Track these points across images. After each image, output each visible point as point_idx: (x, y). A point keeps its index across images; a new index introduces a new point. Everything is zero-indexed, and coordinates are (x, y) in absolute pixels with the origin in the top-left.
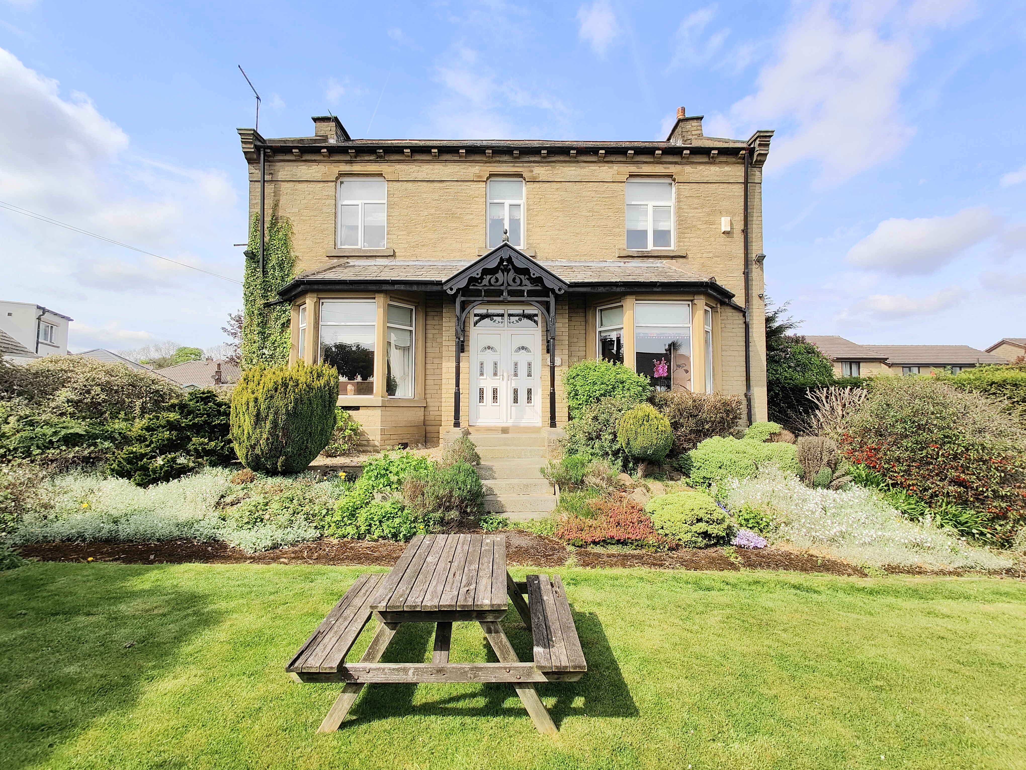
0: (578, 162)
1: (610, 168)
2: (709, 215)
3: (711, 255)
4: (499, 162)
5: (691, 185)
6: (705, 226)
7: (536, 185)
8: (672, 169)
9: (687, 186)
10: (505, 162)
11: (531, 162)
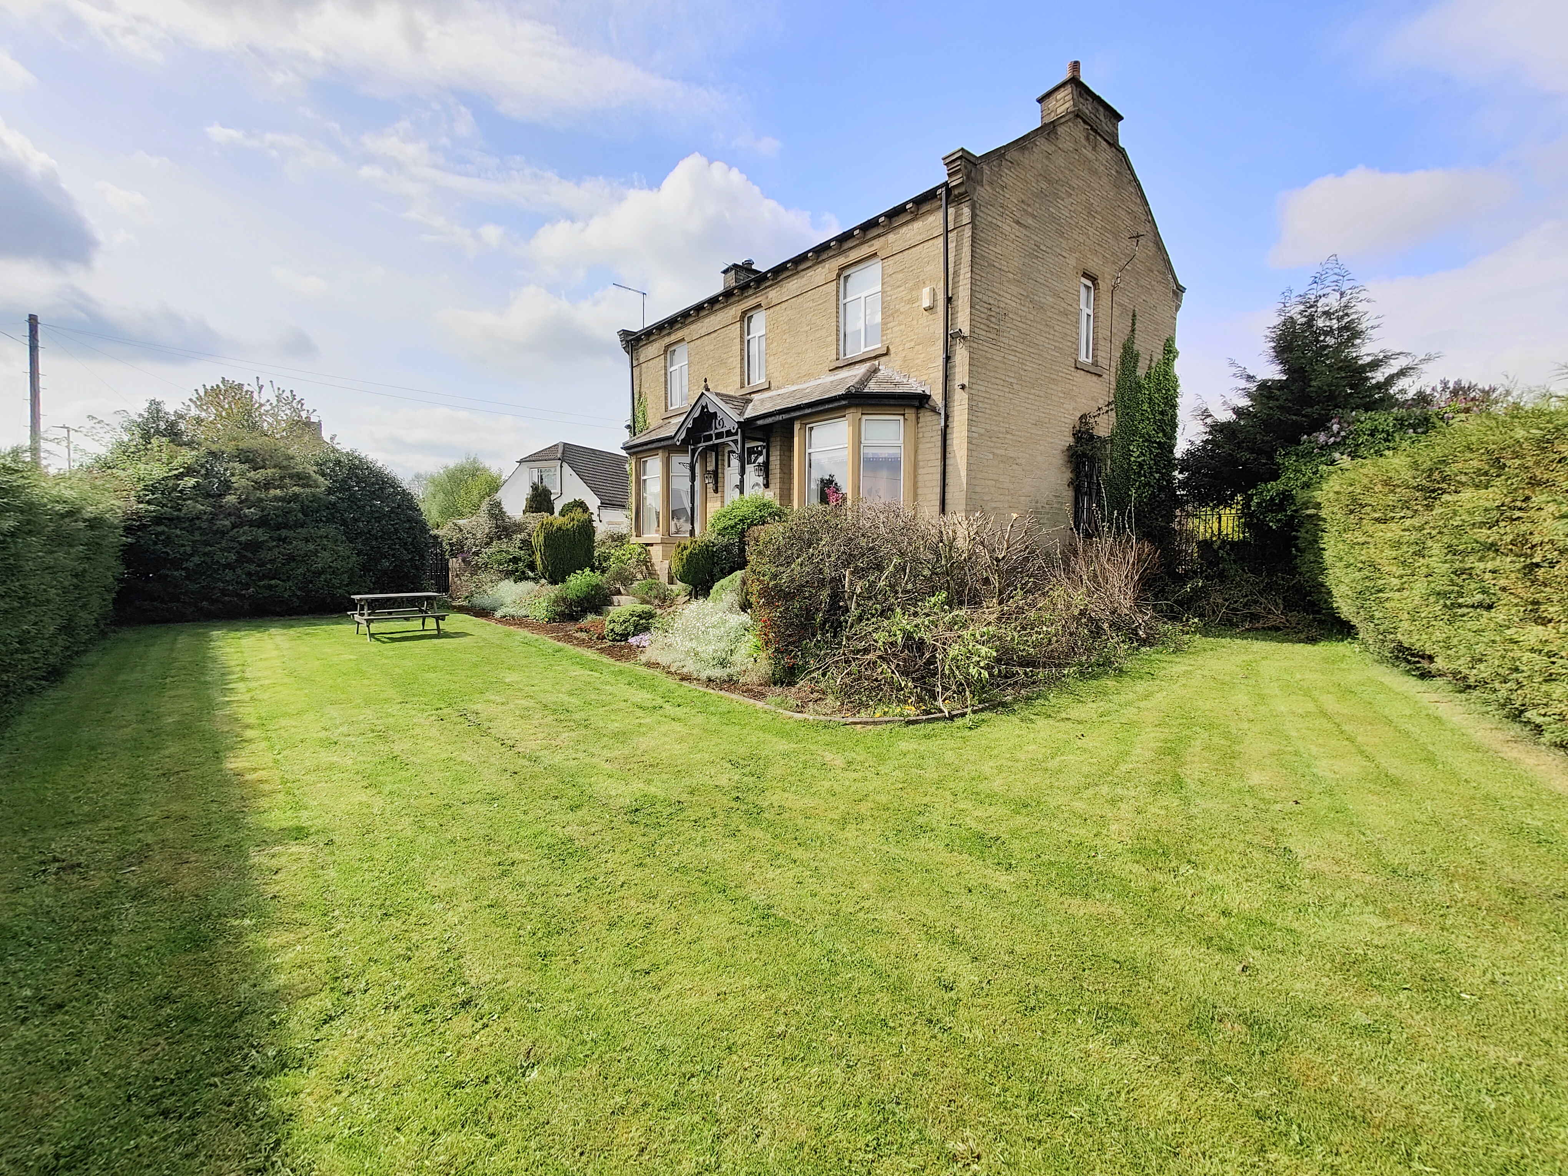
0: (798, 272)
1: (823, 267)
2: (911, 290)
3: (913, 344)
4: (746, 297)
5: (895, 257)
6: (908, 306)
7: (772, 310)
8: (877, 244)
9: (891, 261)
10: (750, 296)
11: (766, 288)
